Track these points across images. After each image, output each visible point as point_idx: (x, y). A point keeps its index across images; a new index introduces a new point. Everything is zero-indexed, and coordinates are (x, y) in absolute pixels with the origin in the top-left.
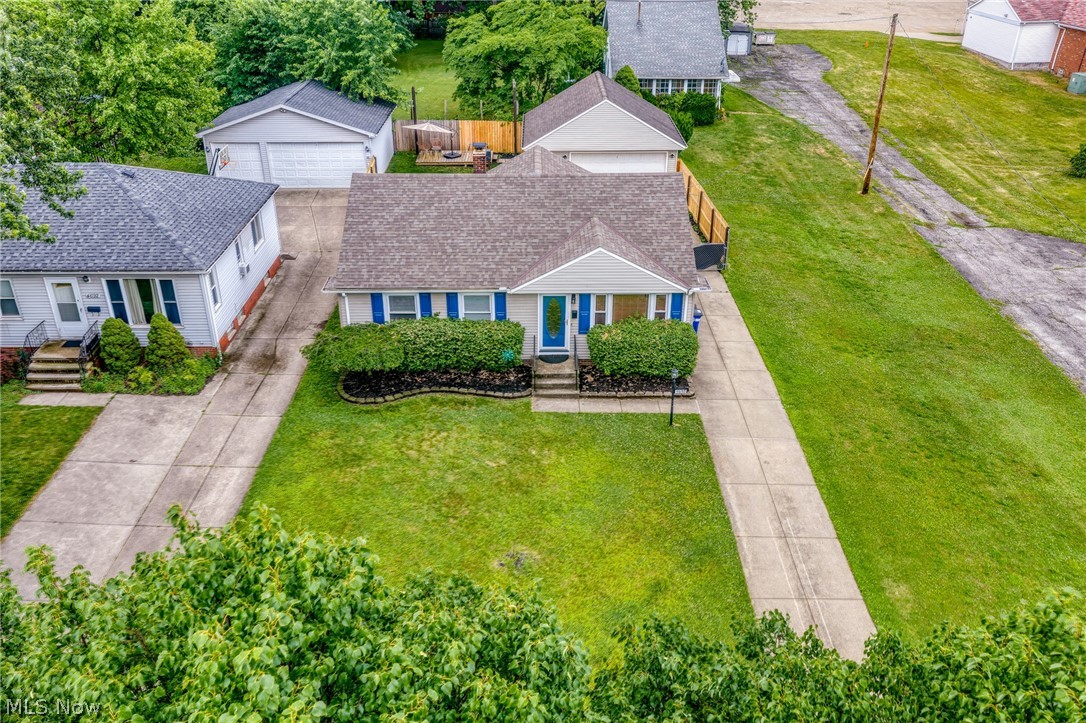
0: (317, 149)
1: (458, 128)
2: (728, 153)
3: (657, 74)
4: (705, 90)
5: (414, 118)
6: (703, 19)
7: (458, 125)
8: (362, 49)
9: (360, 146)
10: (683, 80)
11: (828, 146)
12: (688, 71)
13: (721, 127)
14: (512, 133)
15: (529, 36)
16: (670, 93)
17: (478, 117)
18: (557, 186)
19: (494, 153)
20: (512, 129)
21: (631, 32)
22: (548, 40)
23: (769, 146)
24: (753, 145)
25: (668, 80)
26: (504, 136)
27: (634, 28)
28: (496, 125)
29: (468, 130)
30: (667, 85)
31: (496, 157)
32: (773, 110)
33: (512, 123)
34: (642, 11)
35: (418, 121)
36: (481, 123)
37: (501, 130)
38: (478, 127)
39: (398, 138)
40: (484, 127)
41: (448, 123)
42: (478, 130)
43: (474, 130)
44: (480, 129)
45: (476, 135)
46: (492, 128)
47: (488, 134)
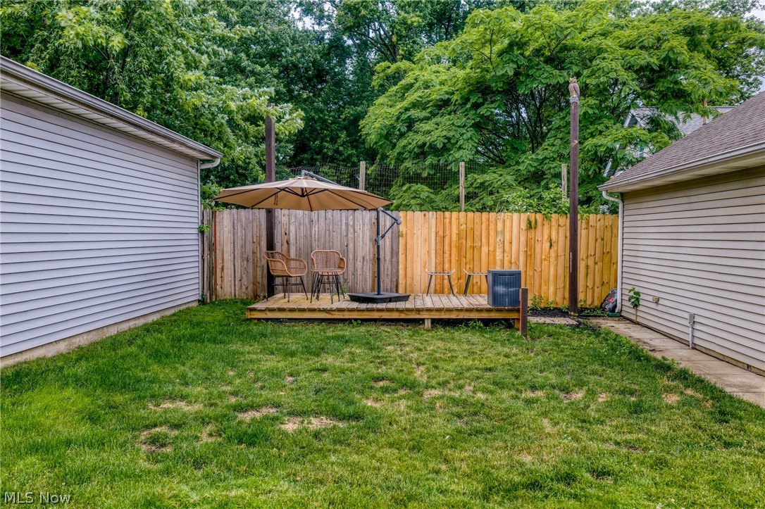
7: (396, 225)
28: (511, 224)
29: (423, 241)
36: (462, 220)
37: (523, 238)
38: (455, 231)
39: (219, 261)
40: (473, 229)
41: (367, 221)
42: (454, 238)
43: (441, 239)
44: (459, 238)
45: (447, 255)
46: (496, 232)
47: (485, 250)
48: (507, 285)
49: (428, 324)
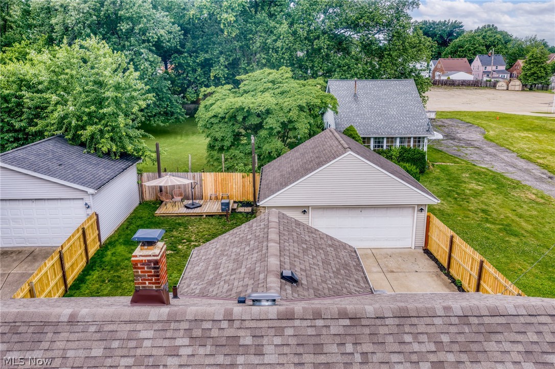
0: (34, 205)
1: (201, 180)
2: (449, 199)
3: (374, 133)
4: (414, 146)
5: (159, 172)
6: (406, 93)
7: (201, 177)
8: (108, 106)
9: (80, 202)
10: (396, 138)
11: (534, 191)
12: (399, 131)
13: (431, 176)
14: (252, 184)
15: (269, 98)
16: (385, 147)
17: (221, 171)
18: (318, 348)
19: (235, 202)
20: (251, 180)
21: (349, 102)
22: (287, 102)
23: (483, 192)
24: (468, 192)
25: (383, 138)
26: (244, 186)
27: (351, 99)
28: (237, 176)
29: (210, 182)
30: (383, 142)
31: (235, 206)
32: (465, 161)
33: (251, 175)
34: (357, 88)
35: (163, 174)
36: (222, 175)
37: (241, 181)
38: (220, 179)
39: (144, 189)
40: (226, 178)
41: (192, 176)
42: (220, 181)
43: (216, 181)
44: (221, 180)
45: (218, 186)
46: (233, 179)
47: (230, 184)
48: (225, 206)
49: (205, 216)
